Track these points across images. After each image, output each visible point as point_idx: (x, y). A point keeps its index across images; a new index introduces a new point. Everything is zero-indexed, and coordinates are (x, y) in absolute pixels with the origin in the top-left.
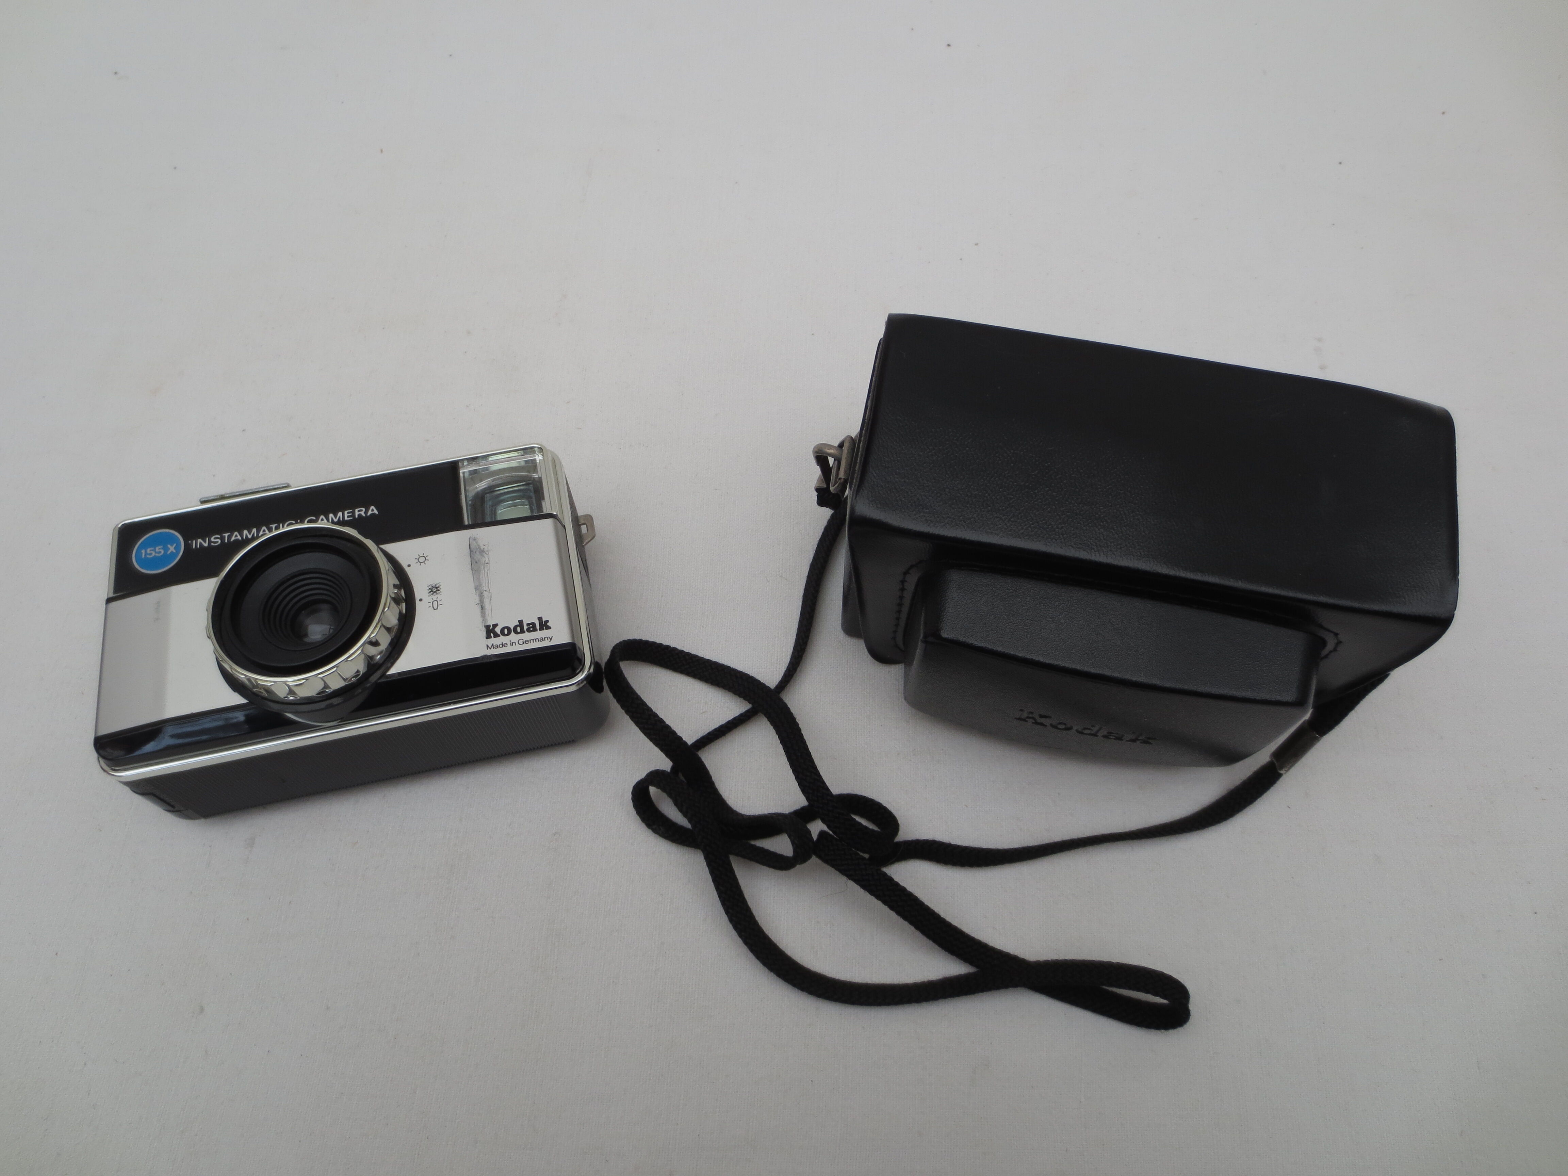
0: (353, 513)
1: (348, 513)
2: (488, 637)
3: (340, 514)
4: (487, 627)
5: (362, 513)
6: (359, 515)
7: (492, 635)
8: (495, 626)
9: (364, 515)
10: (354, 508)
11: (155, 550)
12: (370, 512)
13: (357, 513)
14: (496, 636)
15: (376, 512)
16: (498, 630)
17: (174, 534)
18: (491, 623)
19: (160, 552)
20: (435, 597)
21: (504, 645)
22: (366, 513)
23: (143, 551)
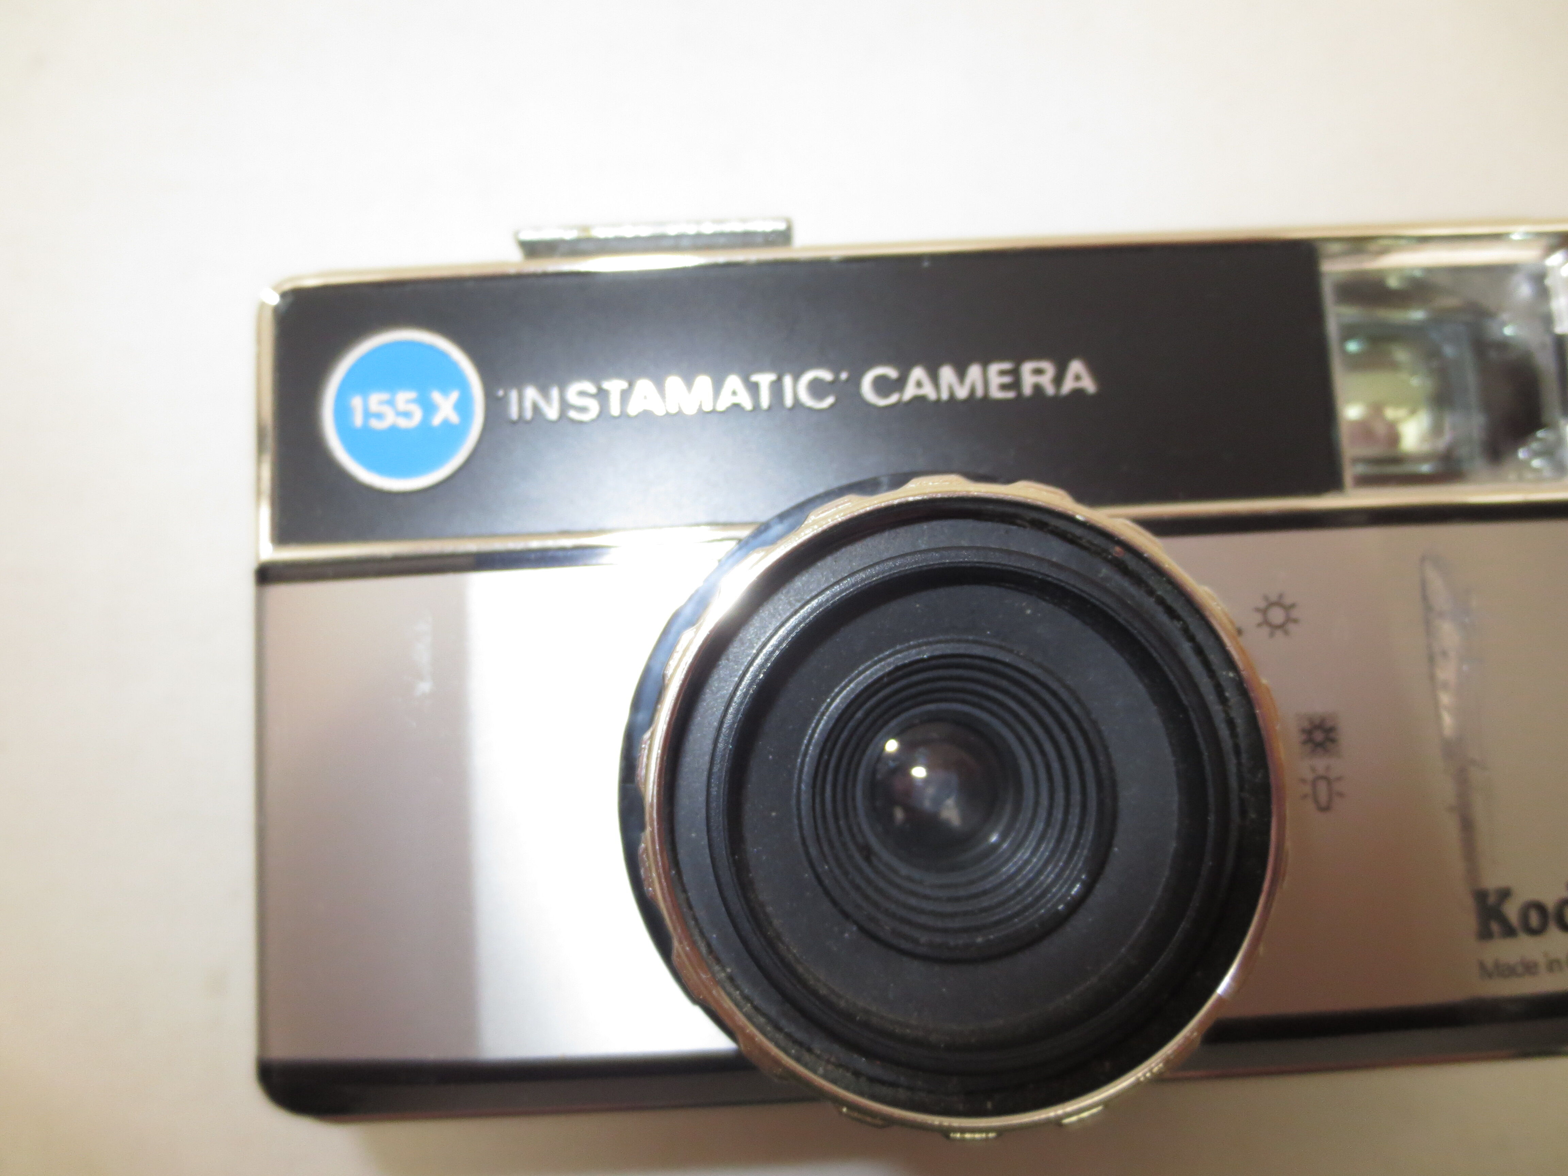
0: (1015, 373)
1: (1002, 373)
2: (1485, 934)
3: (974, 372)
4: (1481, 896)
5: (1046, 381)
6: (1038, 388)
7: (1495, 927)
8: (1505, 894)
9: (1050, 390)
10: (1019, 359)
11: (391, 403)
12: (1068, 385)
13: (1028, 381)
14: (1509, 931)
15: (1089, 385)
16: (1512, 910)
17: (444, 355)
18: (1492, 881)
19: (407, 415)
20: (1320, 763)
21: (1530, 968)
22: (1058, 380)
23: (357, 402)
